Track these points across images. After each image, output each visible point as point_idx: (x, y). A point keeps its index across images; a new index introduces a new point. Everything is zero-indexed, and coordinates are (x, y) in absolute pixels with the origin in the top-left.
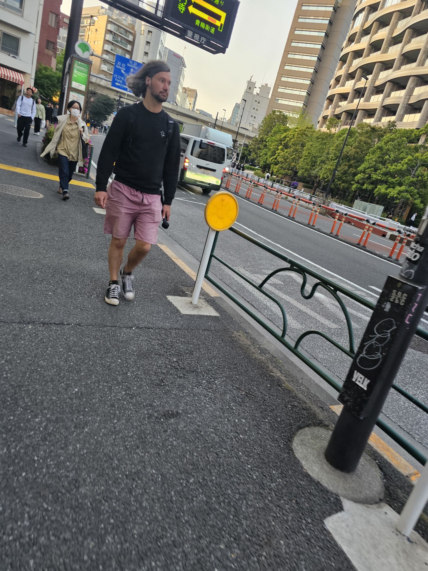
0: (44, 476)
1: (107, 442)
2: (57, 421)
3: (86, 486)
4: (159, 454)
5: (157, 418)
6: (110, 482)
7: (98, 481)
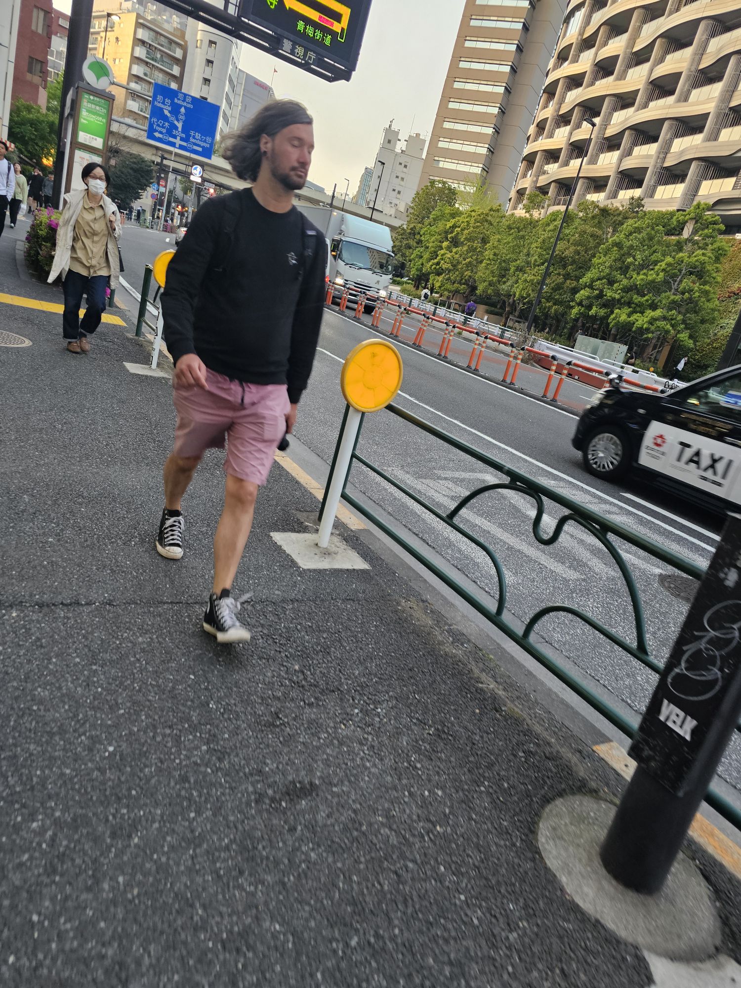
0: (54, 960)
1: (178, 864)
2: (75, 824)
3: (142, 976)
4: (284, 884)
5: (273, 800)
6: (191, 962)
7: (167, 962)
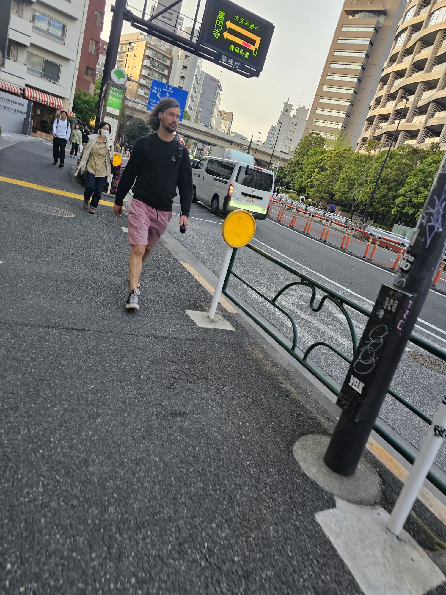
0: (58, 454)
1: (116, 431)
2: (73, 411)
3: (95, 465)
4: (163, 446)
5: (164, 415)
6: (117, 465)
7: (106, 463)
